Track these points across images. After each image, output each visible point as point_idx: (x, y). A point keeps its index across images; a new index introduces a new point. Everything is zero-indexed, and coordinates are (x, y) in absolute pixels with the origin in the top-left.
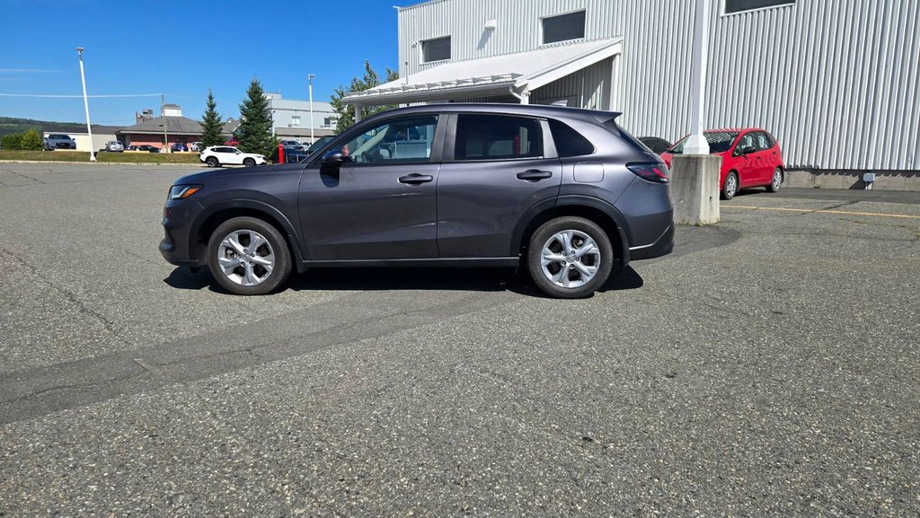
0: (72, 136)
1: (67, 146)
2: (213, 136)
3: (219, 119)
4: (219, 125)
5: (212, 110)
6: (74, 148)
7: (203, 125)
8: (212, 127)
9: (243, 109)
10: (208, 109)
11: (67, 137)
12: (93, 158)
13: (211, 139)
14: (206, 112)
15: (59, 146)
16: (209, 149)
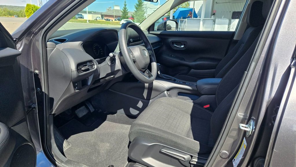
0: (83, 14)
1: (81, 18)
2: (125, 16)
3: (127, 10)
4: (128, 12)
5: (125, 7)
6: (83, 18)
7: (122, 12)
8: (125, 13)
9: (135, 7)
10: (124, 6)
11: (81, 15)
12: (88, 22)
13: (124, 17)
14: (124, 8)
15: (79, 18)
16: (123, 20)
